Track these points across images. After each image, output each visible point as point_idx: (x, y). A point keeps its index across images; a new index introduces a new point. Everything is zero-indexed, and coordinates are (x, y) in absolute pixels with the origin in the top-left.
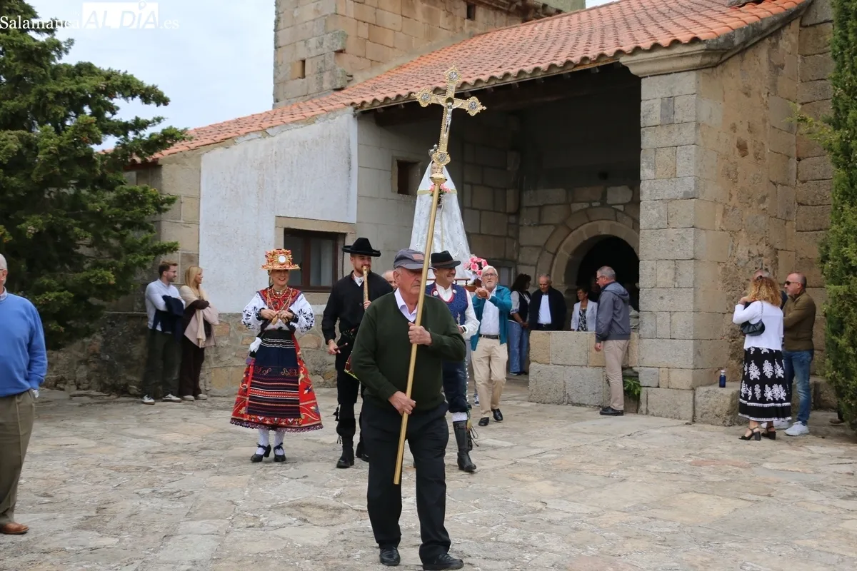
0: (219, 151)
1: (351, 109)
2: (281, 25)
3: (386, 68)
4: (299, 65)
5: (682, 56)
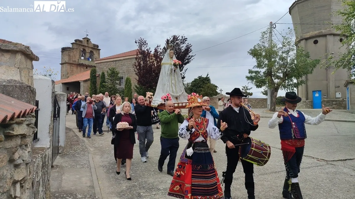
1: (61, 83)
2: (62, 70)
4: (63, 75)
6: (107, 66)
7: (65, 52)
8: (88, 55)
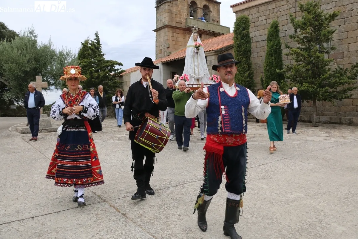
0: (134, 73)
1: (161, 63)
2: (157, 42)
3: (179, 50)
4: (160, 51)
5: (212, 53)
6: (268, 12)
7: (162, 6)
8: (200, 13)
